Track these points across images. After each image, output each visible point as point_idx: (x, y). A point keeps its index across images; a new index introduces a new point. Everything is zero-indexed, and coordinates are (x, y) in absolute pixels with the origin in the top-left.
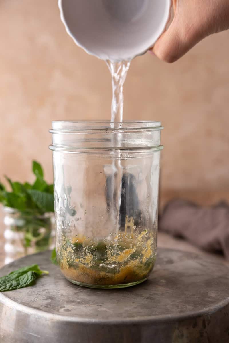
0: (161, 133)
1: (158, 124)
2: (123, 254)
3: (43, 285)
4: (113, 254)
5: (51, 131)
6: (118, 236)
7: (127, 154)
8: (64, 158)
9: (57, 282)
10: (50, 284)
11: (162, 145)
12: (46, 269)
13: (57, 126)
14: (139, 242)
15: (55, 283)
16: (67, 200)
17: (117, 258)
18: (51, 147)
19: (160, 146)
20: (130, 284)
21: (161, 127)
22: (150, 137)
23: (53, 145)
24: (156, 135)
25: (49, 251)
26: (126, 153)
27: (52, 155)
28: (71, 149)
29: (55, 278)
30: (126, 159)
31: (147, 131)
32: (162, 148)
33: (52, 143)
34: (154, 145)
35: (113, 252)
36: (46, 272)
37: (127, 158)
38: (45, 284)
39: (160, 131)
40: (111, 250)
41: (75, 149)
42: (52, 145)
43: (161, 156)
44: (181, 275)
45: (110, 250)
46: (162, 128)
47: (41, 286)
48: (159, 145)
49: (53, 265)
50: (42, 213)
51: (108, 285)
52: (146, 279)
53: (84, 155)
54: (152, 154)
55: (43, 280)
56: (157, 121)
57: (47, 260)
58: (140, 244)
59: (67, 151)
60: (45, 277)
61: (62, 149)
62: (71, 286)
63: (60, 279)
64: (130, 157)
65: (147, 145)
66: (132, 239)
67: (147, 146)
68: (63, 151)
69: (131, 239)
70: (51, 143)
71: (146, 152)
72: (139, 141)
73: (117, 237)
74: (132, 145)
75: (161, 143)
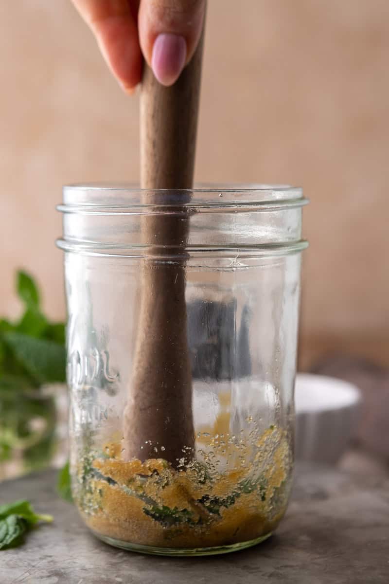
0: (302, 213)
1: (297, 193)
2: (225, 479)
3: (40, 546)
4: (202, 479)
5: (61, 208)
6: (216, 440)
7: (236, 259)
8: (89, 268)
9: (72, 540)
10: (55, 545)
11: (305, 239)
12: (46, 511)
13: (74, 196)
14: (259, 454)
15: (68, 541)
16: (101, 360)
17: (212, 488)
18: (60, 244)
19: (302, 241)
20: (236, 547)
21: (302, 198)
22: (279, 223)
23: (66, 238)
24: (293, 217)
25: (53, 471)
26: (233, 257)
27: (63, 260)
28: (104, 247)
29: (67, 531)
30: (233, 271)
31: (271, 210)
32: (305, 245)
33: (64, 235)
34: (287, 240)
35: (203, 476)
36: (47, 517)
37: (234, 269)
38: (46, 545)
39: (300, 209)
40: (200, 472)
41: (114, 248)
42: (62, 239)
43: (304, 264)
44: (345, 524)
45: (197, 470)
46: (305, 202)
47: (36, 549)
48: (299, 238)
49: (61, 503)
50: (37, 385)
51: (192, 547)
52: (269, 535)
53: (132, 262)
54: (282, 260)
55: (40, 536)
56: (295, 187)
57: (49, 490)
58: (260, 456)
59: (95, 252)
60: (45, 528)
61: (83, 248)
62: (103, 548)
63: (78, 534)
64: (242, 265)
65: (276, 239)
66: (243, 445)
67: (276, 241)
68: (87, 251)
69: (243, 447)
70: (59, 235)
71: (271, 255)
72: (260, 231)
73: (213, 441)
74: (246, 239)
75: (302, 234)
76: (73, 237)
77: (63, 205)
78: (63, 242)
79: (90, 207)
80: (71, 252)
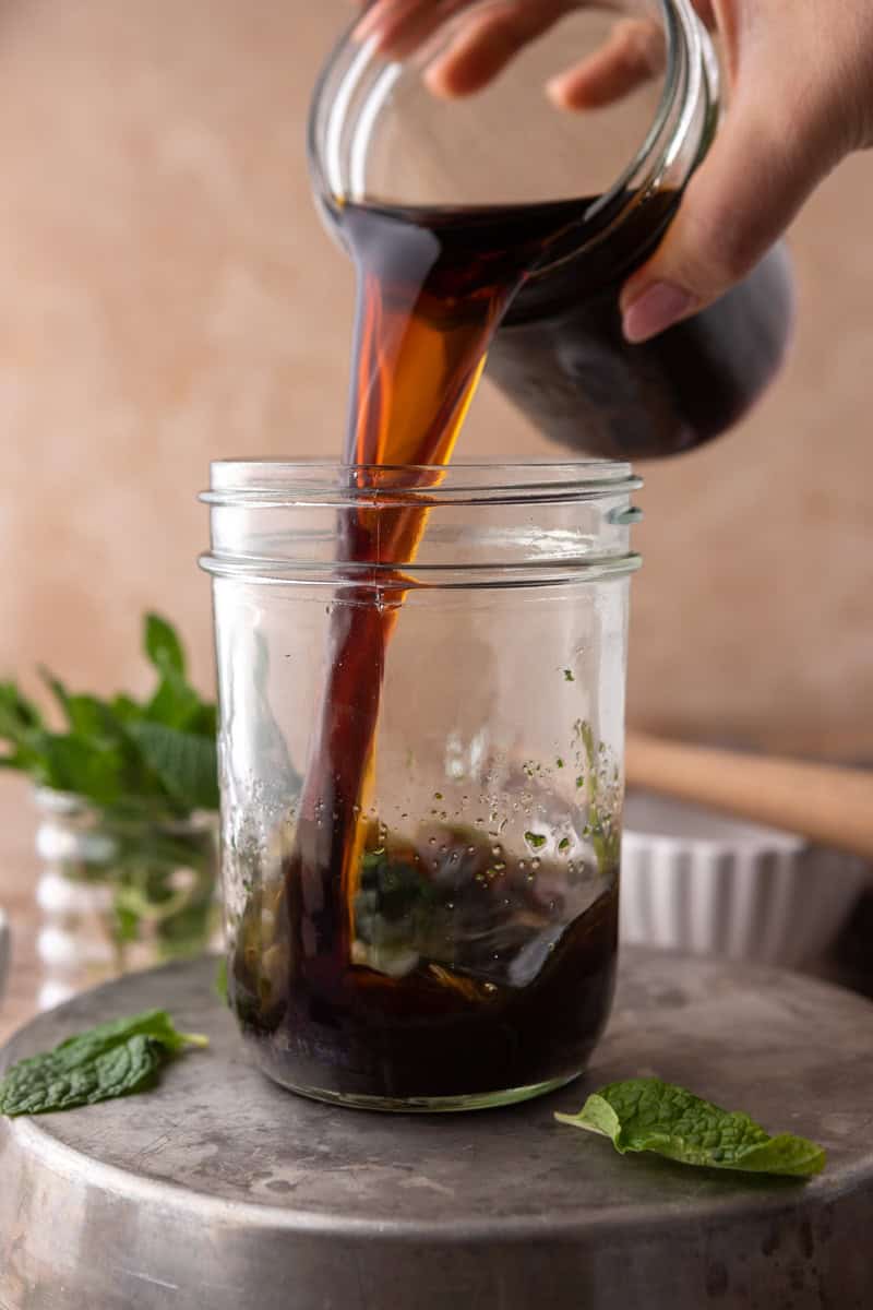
3: (187, 1090)
5: (207, 497)
9: (242, 1077)
10: (214, 1086)
11: (635, 551)
12: (197, 1028)
13: (228, 476)
15: (233, 1079)
18: (206, 563)
19: (631, 555)
23: (215, 552)
25: (208, 959)
27: (213, 591)
28: (284, 568)
29: (233, 1061)
32: (637, 561)
33: (212, 547)
34: (604, 554)
36: (199, 1039)
38: (197, 1086)
39: (627, 497)
42: (209, 555)
43: (634, 595)
44: (716, 1049)
46: (637, 485)
47: (180, 1094)
48: (626, 551)
50: (182, 813)
55: (185, 1071)
57: (201, 992)
59: (266, 577)
60: (195, 1058)
61: (245, 570)
68: (252, 575)
70: (206, 547)
75: (631, 543)
76: (226, 550)
77: (211, 491)
78: (210, 559)
79: (255, 495)
80: (220, 576)
